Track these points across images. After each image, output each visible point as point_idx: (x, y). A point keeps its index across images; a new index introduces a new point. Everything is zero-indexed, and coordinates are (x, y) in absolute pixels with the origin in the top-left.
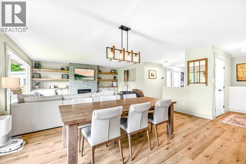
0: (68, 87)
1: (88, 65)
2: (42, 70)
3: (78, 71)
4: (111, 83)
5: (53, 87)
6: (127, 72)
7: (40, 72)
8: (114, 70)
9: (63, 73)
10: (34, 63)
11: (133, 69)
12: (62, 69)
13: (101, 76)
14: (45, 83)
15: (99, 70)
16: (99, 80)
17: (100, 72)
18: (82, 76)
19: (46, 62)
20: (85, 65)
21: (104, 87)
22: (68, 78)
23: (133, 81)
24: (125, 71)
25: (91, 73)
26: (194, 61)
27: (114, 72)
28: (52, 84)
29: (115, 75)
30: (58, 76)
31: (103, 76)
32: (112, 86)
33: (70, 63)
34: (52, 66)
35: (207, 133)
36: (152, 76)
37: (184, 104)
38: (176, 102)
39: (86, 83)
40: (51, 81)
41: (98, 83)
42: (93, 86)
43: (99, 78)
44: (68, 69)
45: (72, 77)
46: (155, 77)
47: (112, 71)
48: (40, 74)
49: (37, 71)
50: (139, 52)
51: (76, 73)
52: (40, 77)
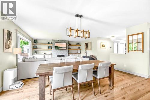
0: (51, 53)
1: (63, 41)
2: (37, 44)
3: (57, 44)
4: (77, 51)
5: (43, 53)
6: (86, 44)
7: (37, 45)
8: (79, 43)
9: (49, 46)
10: (34, 40)
11: (90, 42)
12: (49, 43)
13: (70, 47)
14: (39, 51)
15: (69, 44)
16: (69, 49)
17: (70, 44)
18: (59, 47)
19: (40, 40)
20: (61, 41)
21: (72, 54)
22: (51, 48)
23: (90, 50)
24: (85, 44)
25: (64, 45)
26: (133, 35)
27: (79, 44)
28: (43, 52)
29: (79, 47)
30: (46, 47)
31: (72, 47)
32: (78, 53)
33: (53, 40)
34: (43, 42)
35: (141, 88)
36: (103, 46)
37: (125, 66)
38: (115, 64)
39: (62, 51)
40: (42, 50)
41: (69, 51)
42: (66, 53)
43: (69, 48)
44: (51, 43)
45: (54, 48)
46: (105, 47)
47: (78, 44)
48: (37, 46)
49: (35, 44)
50: (89, 31)
51: (56, 45)
52: (37, 48)
